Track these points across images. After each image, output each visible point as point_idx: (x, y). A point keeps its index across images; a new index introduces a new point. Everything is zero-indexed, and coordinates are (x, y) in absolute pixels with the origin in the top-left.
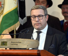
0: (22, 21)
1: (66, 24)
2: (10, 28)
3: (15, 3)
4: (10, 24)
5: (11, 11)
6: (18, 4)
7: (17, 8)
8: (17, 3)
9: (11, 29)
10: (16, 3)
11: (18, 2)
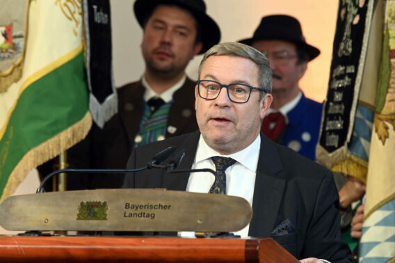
0: (100, 112)
1: (272, 126)
2: (55, 139)
3: (76, 34)
4: (55, 123)
5: (58, 65)
6: (88, 36)
7: (81, 55)
8: (84, 33)
9: (59, 145)
10: (79, 29)
11: (87, 29)
